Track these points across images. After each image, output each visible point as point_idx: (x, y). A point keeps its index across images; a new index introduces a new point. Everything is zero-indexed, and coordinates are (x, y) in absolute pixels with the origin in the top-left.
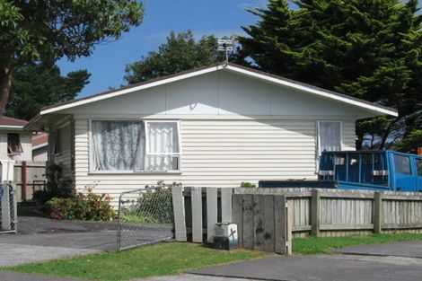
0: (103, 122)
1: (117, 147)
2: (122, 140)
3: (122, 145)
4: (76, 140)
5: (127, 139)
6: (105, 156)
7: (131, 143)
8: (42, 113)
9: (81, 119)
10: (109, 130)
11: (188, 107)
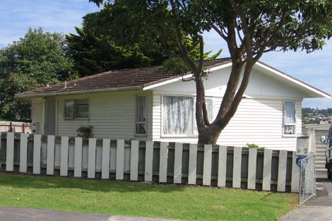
0: (169, 97)
1: (176, 117)
2: (179, 111)
3: (179, 115)
4: (154, 111)
5: (182, 111)
6: (169, 123)
7: (185, 114)
8: (145, 89)
9: (157, 95)
10: (172, 103)
11: (218, 87)
